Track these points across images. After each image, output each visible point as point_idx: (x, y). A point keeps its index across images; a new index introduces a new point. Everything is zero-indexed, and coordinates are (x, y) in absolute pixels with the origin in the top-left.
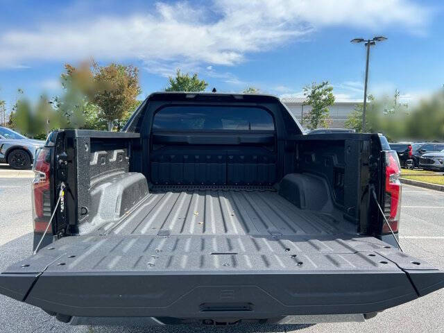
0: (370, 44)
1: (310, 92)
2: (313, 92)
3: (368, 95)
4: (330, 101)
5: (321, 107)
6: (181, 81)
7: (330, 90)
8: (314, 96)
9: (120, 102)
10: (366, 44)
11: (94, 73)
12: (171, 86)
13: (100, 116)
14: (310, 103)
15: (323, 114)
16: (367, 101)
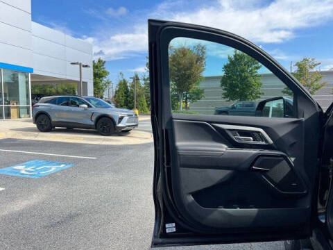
6: (238, 57)
9: (189, 77)
12: (229, 63)
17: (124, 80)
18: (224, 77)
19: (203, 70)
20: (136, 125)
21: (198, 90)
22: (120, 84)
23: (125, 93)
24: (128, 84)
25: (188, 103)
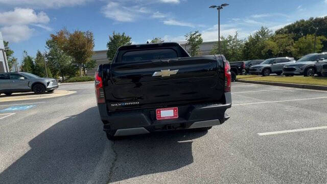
0: (219, 8)
1: (189, 38)
2: (191, 38)
3: (220, 36)
4: (200, 42)
5: (196, 45)
6: (116, 37)
7: (200, 35)
8: (192, 40)
9: (84, 53)
10: (218, 9)
11: (67, 37)
12: (110, 41)
13: (73, 62)
14: (189, 44)
15: (197, 50)
16: (220, 40)
17: (28, 57)
18: (108, 51)
19: (94, 46)
20: (57, 87)
21: (92, 61)
22: (25, 61)
23: (32, 67)
24: (33, 60)
25: (86, 71)
